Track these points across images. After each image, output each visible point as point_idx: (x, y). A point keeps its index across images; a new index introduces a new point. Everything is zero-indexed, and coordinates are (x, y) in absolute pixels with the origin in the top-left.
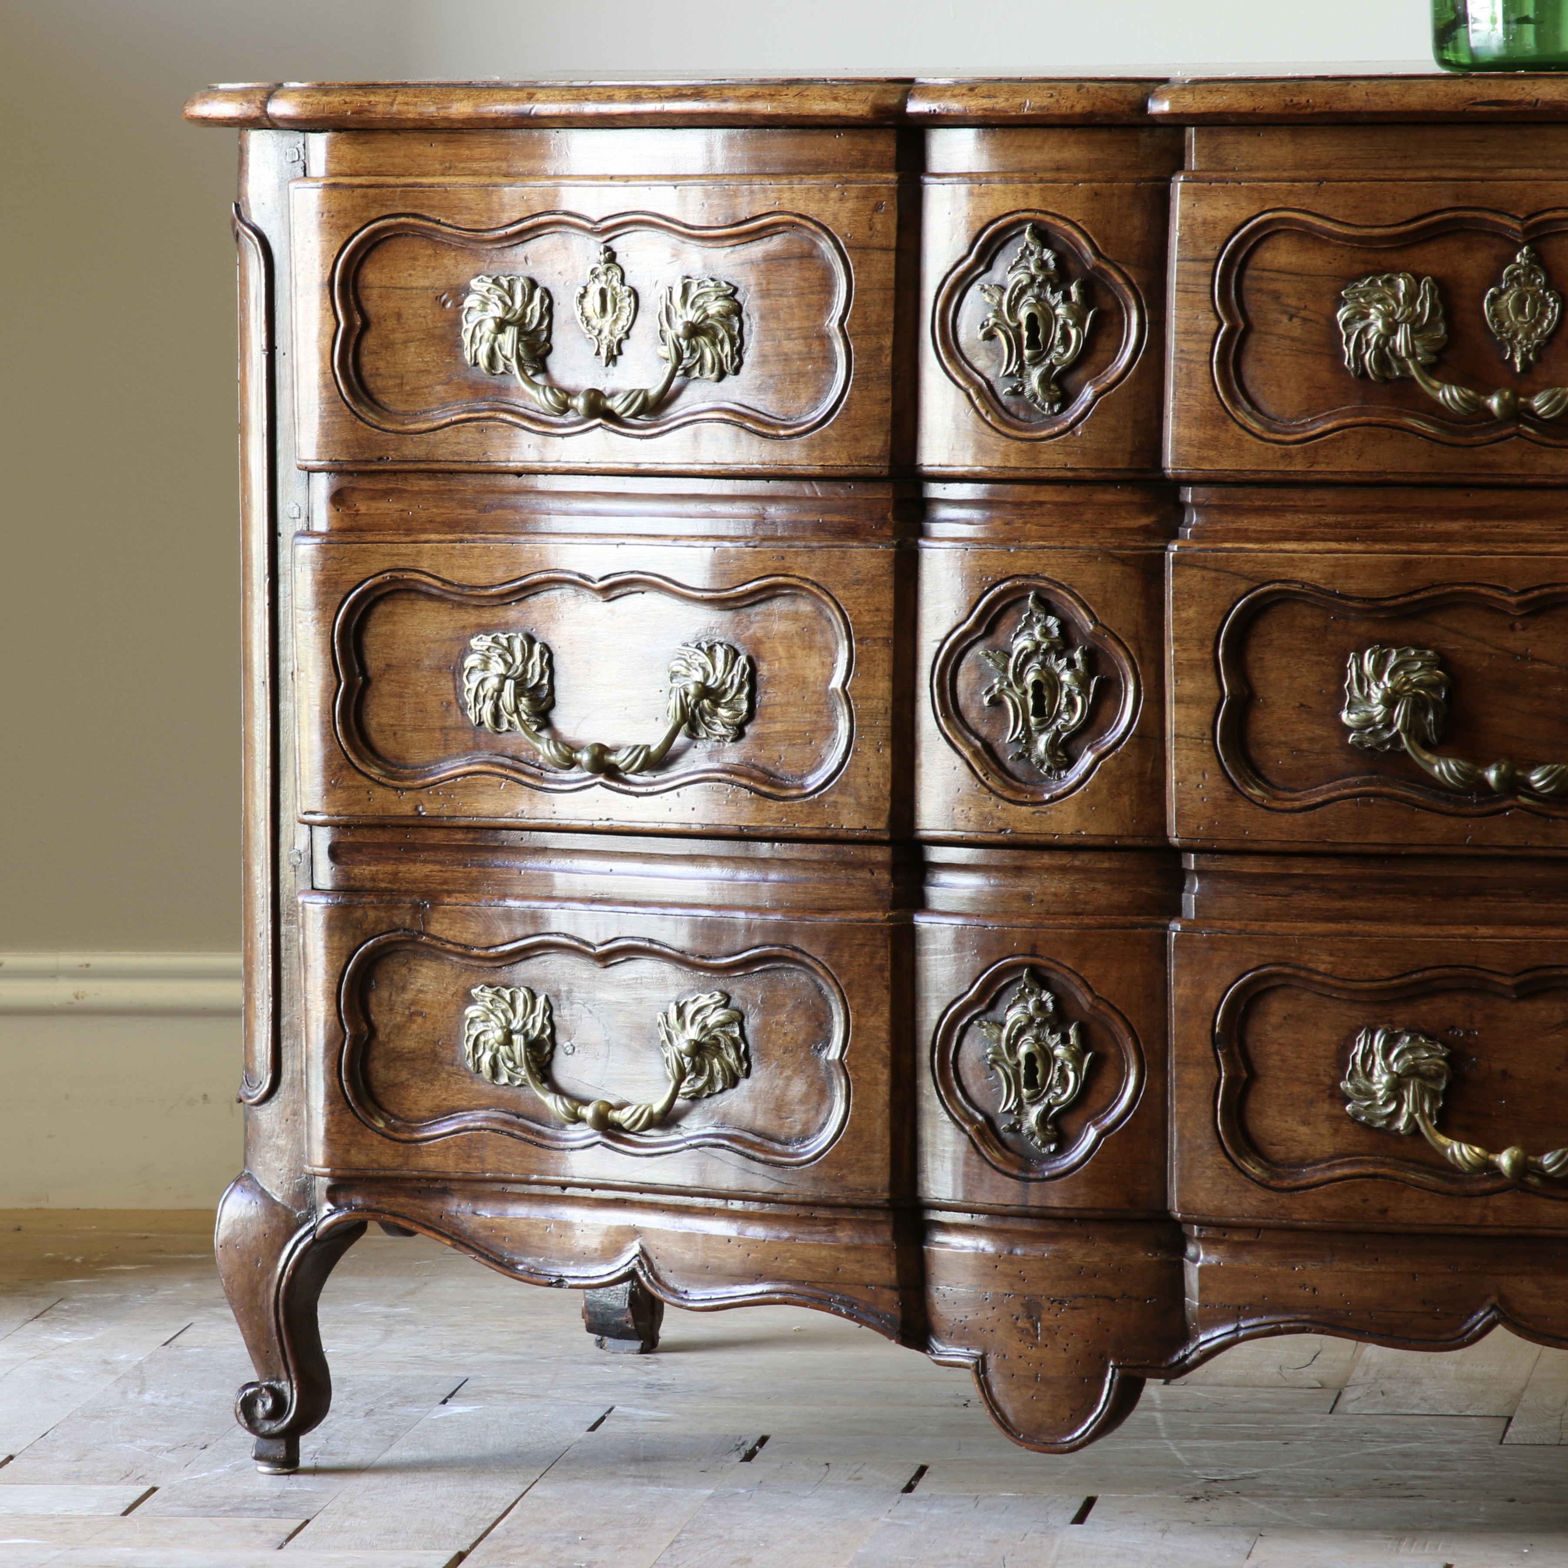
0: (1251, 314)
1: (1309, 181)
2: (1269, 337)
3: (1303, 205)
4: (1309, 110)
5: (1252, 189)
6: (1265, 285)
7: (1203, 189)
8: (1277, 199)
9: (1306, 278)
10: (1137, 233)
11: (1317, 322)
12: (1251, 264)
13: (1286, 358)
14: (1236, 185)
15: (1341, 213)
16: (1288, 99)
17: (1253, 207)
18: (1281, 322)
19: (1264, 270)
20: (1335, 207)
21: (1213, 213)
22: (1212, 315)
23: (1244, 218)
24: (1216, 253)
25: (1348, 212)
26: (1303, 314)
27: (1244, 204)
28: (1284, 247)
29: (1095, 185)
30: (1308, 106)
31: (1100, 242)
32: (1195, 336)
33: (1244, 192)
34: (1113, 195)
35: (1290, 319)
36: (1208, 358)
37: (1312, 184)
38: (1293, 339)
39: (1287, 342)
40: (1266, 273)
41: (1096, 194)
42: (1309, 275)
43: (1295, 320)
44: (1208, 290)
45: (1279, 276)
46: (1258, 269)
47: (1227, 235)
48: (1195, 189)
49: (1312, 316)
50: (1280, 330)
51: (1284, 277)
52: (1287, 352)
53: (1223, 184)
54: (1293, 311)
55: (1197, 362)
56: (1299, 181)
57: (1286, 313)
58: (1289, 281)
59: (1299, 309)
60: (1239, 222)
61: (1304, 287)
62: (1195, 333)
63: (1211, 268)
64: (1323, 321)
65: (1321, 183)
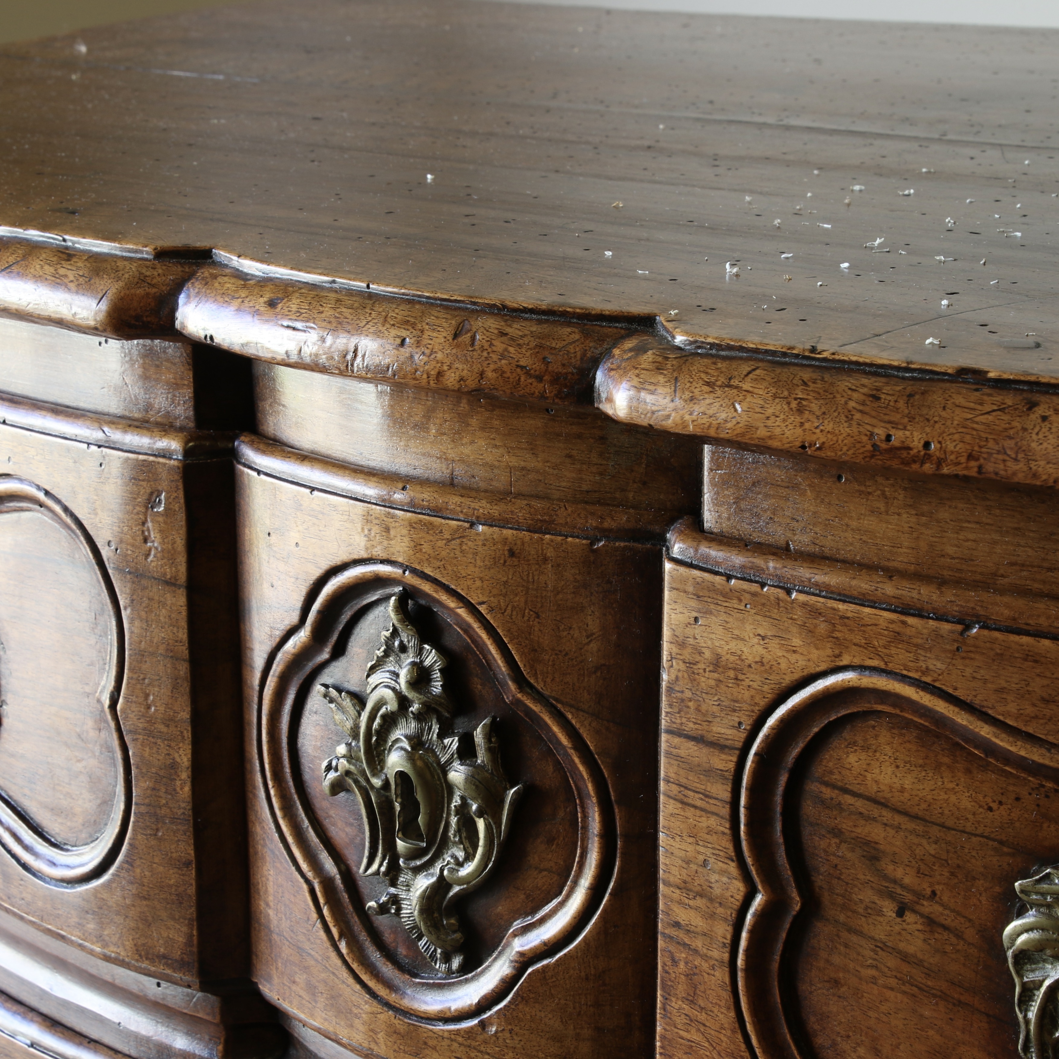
0: (819, 881)
1: (940, 618)
2: (854, 938)
3: (926, 671)
4: (928, 468)
5: (815, 612)
6: (846, 825)
7: (712, 588)
8: (867, 646)
9: (935, 831)
10: (594, 646)
11: (959, 936)
12: (818, 770)
13: (890, 994)
14: (781, 594)
15: (1012, 708)
16: (880, 432)
17: (815, 654)
18: (880, 913)
19: (845, 791)
20: (1001, 690)
21: (734, 646)
22: (732, 868)
23: (797, 676)
24: (742, 736)
25: (1030, 710)
26: (927, 907)
27: (796, 642)
28: (888, 750)
29: (508, 533)
30: (927, 457)
31: (522, 654)
32: (699, 902)
33: (799, 613)
34: (545, 560)
35: (900, 913)
36: (726, 956)
37: (946, 627)
38: (905, 957)
39: (892, 962)
40: (849, 799)
41: (512, 553)
42: (943, 826)
43: (910, 917)
44: (726, 811)
45: (876, 811)
46: (834, 786)
47: (763, 703)
48: (697, 584)
49: (949, 919)
50: (879, 933)
51: (887, 815)
52: (893, 982)
53: (755, 587)
54: (908, 897)
55: (705, 957)
56: (920, 614)
57: (891, 896)
58: (898, 828)
59: (919, 895)
60: (788, 679)
61: (932, 849)
62: (701, 895)
63: (731, 766)
64: (970, 934)
65: (968, 627)
